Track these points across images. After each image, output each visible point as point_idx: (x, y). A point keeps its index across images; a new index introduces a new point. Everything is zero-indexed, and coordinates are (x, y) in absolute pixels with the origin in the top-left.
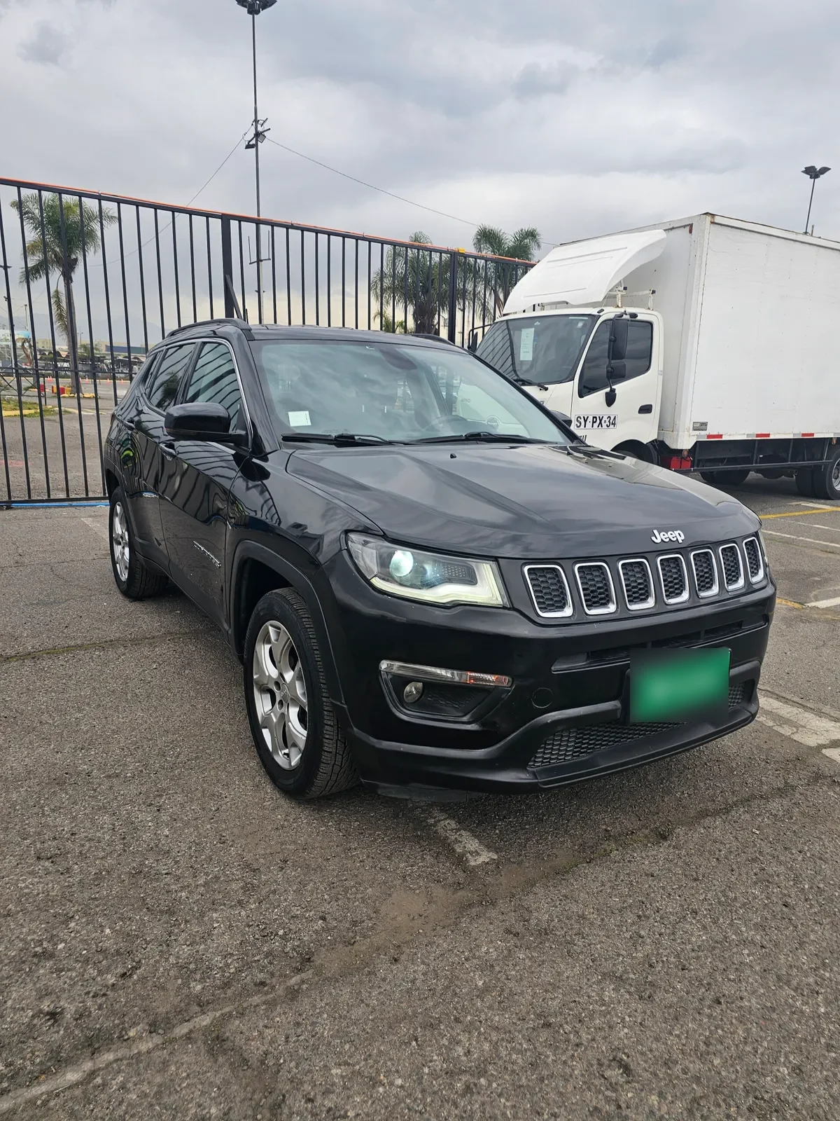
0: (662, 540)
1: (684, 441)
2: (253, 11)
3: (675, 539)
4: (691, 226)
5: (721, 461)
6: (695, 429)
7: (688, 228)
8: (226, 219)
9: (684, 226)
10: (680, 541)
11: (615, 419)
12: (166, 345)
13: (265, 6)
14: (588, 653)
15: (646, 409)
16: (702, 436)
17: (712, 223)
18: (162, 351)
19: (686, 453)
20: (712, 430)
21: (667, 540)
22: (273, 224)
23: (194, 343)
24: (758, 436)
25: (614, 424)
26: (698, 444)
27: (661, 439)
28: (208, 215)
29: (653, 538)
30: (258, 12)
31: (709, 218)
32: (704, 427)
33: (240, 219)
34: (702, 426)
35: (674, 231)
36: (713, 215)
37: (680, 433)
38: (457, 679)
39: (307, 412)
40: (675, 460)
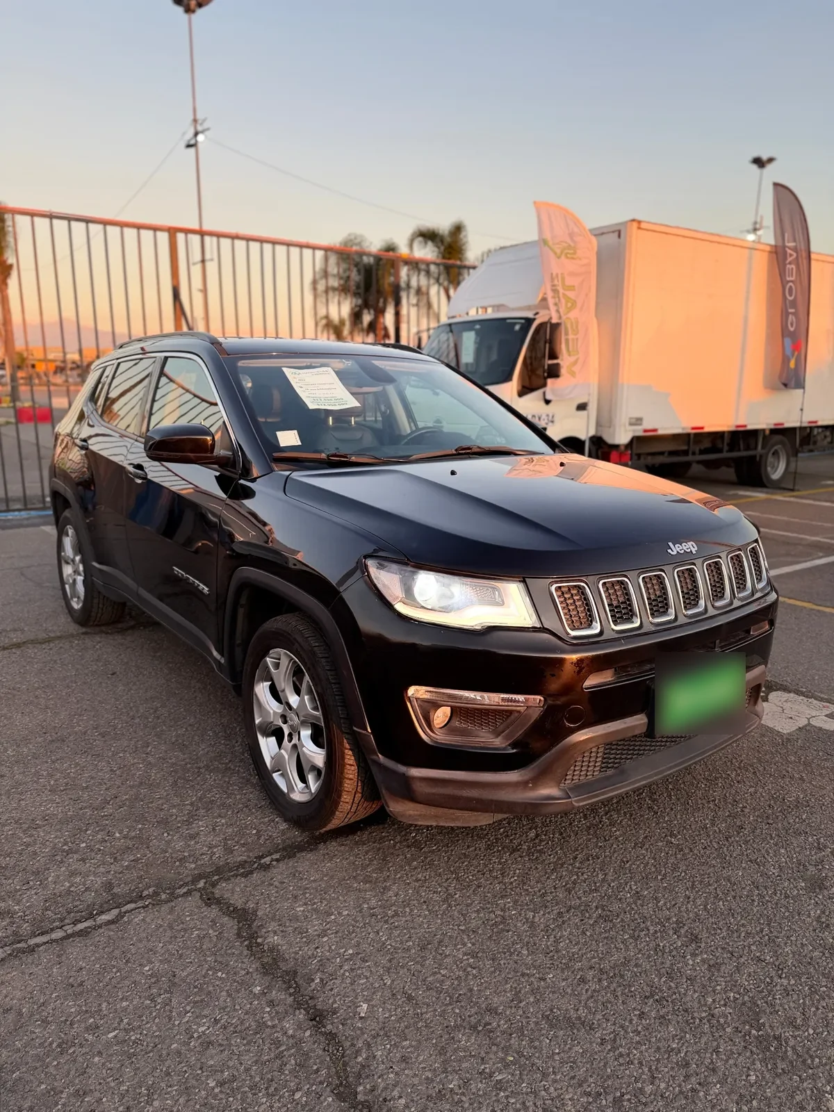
0: (678, 552)
1: (622, 437)
2: (188, 10)
3: (689, 550)
4: (619, 232)
5: (662, 453)
6: (631, 424)
7: (617, 234)
8: (172, 232)
9: (613, 232)
10: (694, 552)
11: (553, 417)
12: (117, 359)
13: (200, 5)
14: (615, 669)
15: (582, 407)
16: (639, 431)
17: (639, 228)
18: (113, 364)
19: (622, 448)
20: (648, 424)
21: (682, 552)
22: (219, 235)
23: (155, 357)
24: (693, 428)
25: (552, 422)
26: (635, 439)
27: (599, 434)
28: (155, 229)
29: (669, 551)
30: (193, 11)
31: (635, 225)
32: (639, 422)
33: (187, 231)
34: (638, 421)
35: (604, 236)
36: (639, 222)
37: (617, 430)
38: (487, 702)
39: (296, 431)
40: (614, 454)
